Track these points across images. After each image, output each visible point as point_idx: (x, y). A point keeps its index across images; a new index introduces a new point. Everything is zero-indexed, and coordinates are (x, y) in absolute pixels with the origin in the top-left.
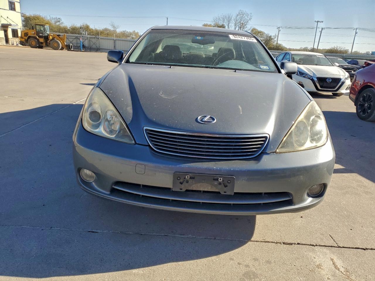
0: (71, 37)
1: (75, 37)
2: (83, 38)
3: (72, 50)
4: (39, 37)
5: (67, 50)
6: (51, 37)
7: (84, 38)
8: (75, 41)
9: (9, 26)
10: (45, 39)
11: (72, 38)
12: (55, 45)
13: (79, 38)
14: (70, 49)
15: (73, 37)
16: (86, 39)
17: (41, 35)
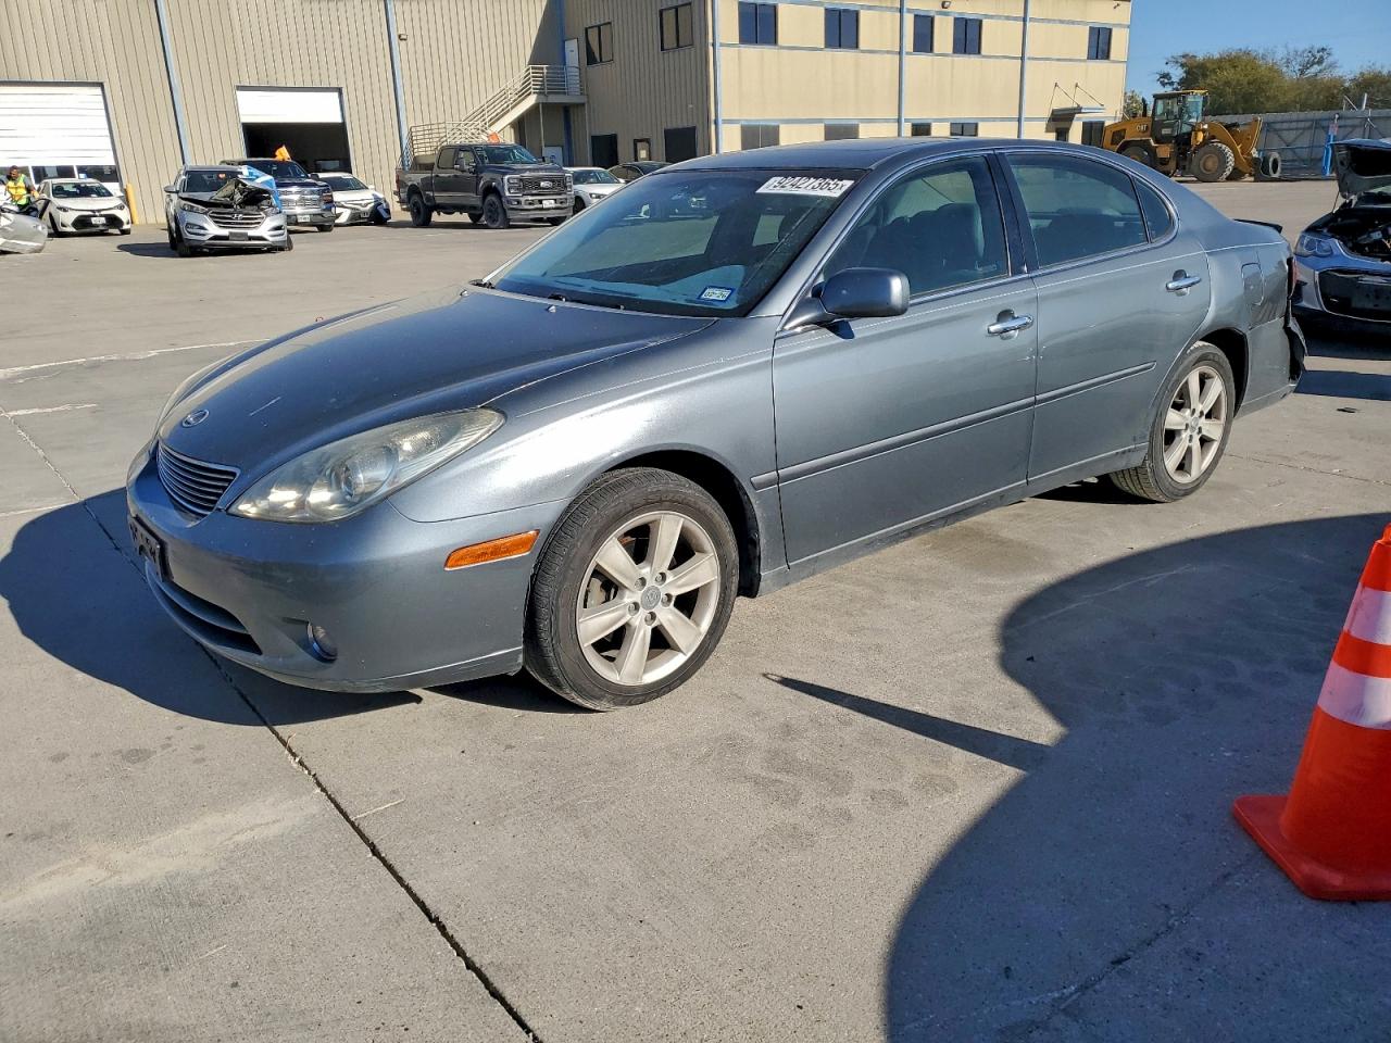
0: (1294, 125)
1: (1308, 124)
2: (1342, 123)
3: (1276, 175)
4: (1157, 141)
5: (1252, 179)
6: (1200, 137)
7: (1349, 122)
8: (1305, 141)
9: (1077, 116)
10: (1179, 145)
11: (1297, 129)
12: (1210, 164)
13: (1325, 123)
14: (1268, 173)
15: (1302, 125)
16: (1354, 127)
17: (1165, 131)
